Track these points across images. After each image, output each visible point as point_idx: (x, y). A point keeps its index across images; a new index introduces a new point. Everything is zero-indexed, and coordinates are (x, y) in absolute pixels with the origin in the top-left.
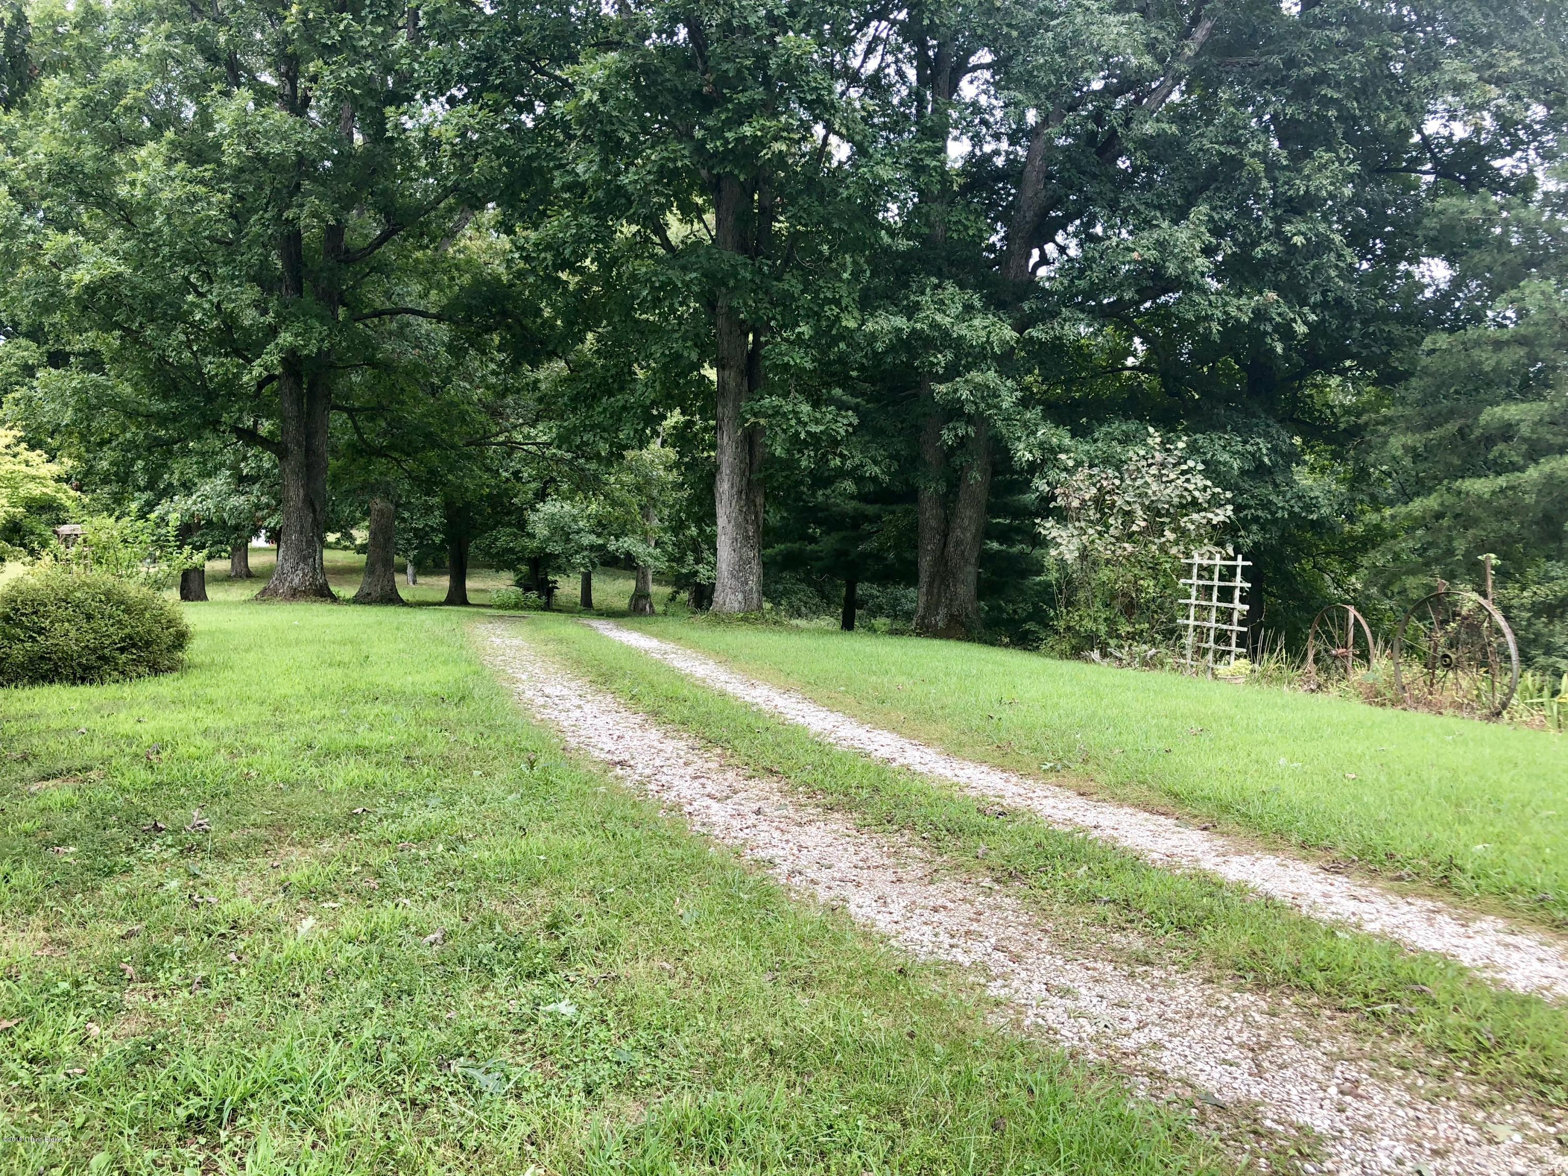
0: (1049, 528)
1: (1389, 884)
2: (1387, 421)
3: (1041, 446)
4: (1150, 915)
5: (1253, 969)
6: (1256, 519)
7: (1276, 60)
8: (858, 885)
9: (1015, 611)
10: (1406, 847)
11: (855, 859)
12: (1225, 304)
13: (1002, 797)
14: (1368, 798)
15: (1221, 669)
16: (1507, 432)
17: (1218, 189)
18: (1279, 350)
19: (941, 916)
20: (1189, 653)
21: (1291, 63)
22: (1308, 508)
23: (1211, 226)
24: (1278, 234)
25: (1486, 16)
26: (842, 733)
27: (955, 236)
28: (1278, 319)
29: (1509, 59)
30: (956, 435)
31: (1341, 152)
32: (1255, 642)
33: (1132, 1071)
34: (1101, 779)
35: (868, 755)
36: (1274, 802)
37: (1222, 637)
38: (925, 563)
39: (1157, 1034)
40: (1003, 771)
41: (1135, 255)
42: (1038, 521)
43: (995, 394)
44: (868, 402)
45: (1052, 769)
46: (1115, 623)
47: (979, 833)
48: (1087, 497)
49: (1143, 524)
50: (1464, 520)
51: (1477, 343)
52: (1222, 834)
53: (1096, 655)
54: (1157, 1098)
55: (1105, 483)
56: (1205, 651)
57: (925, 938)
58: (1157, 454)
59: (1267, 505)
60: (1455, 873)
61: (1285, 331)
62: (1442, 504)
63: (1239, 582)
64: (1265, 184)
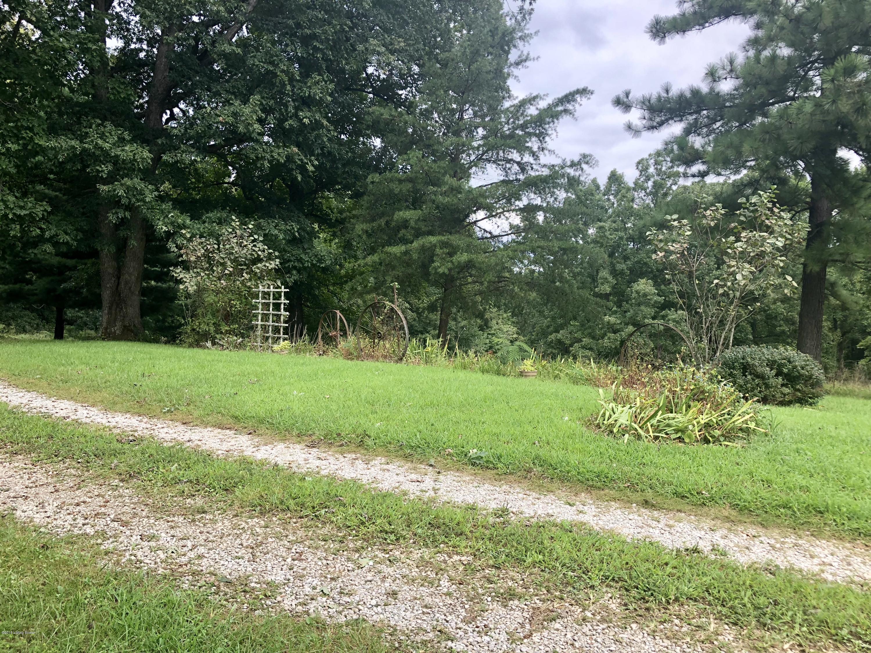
0: (178, 273)
1: (337, 449)
2: (354, 216)
3: (172, 223)
4: (209, 486)
5: (260, 505)
6: (295, 268)
7: (291, 22)
8: (26, 498)
9: (173, 322)
10: (346, 429)
11: (27, 483)
12: (272, 152)
13: (136, 431)
14: (334, 407)
15: (276, 347)
16: (405, 224)
17: (265, 88)
18: (299, 179)
19: (82, 508)
20: (259, 340)
21: (298, 25)
22: (320, 261)
23: (261, 107)
24: (296, 115)
25: (389, 18)
26: (34, 404)
27: (112, 97)
28: (299, 162)
29: (399, 42)
30: (118, 217)
31: (325, 76)
32: (292, 331)
33: (183, 574)
34: (196, 414)
35: (50, 416)
36: (287, 415)
37: (276, 330)
38: (106, 295)
39: (202, 550)
40: (140, 416)
41: (221, 119)
42: (171, 268)
43: (141, 193)
44: (64, 195)
45: (168, 411)
46: (219, 325)
47: (115, 453)
48: (199, 254)
49: (231, 269)
50: (391, 266)
51: (391, 180)
52: (258, 435)
53: (209, 344)
54: (194, 586)
55: (209, 247)
56: (267, 338)
57: (66, 524)
58: (238, 231)
59: (300, 260)
60: (366, 439)
61: (303, 168)
62: (380, 259)
63: (283, 300)
64: (288, 87)
